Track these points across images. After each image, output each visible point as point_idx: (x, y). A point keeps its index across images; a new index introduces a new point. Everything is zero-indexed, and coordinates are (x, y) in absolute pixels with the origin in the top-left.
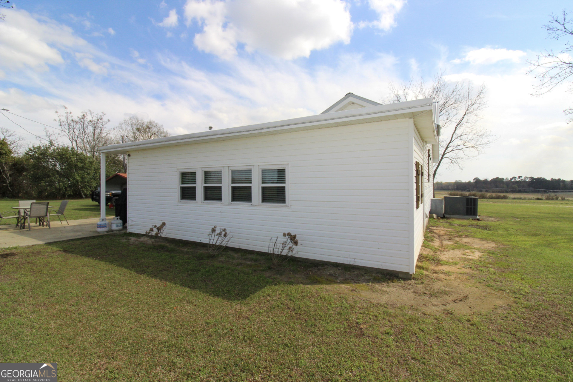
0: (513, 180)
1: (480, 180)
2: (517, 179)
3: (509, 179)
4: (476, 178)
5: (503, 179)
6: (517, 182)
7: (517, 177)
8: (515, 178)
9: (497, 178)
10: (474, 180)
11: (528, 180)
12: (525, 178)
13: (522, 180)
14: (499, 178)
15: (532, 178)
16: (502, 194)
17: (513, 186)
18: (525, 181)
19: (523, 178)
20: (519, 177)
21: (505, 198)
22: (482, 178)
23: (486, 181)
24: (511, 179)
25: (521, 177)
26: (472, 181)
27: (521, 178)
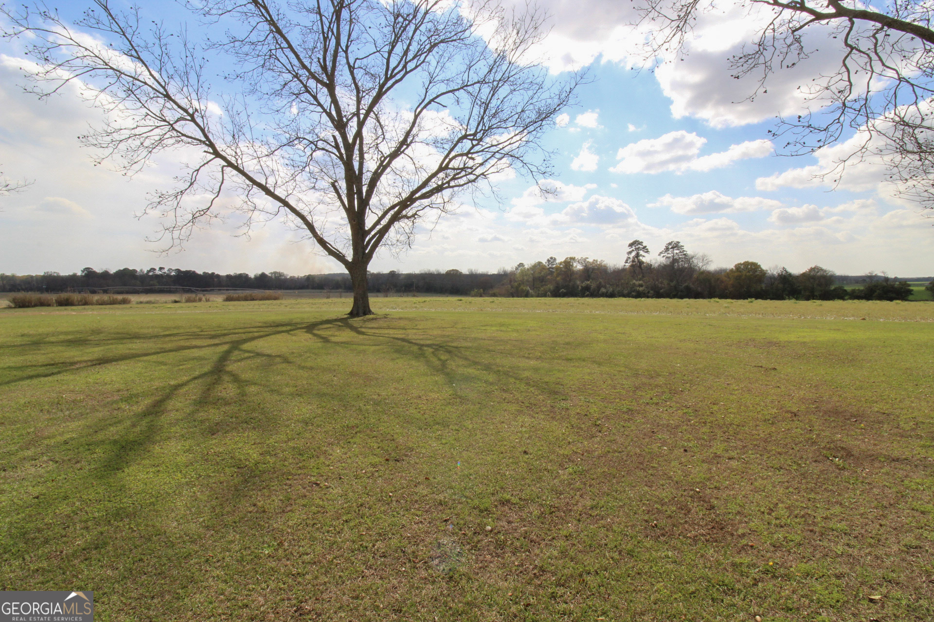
0: (151, 274)
1: (94, 272)
2: (158, 272)
3: (145, 272)
4: (86, 268)
5: (135, 271)
6: (157, 276)
7: (158, 269)
8: (154, 269)
9: (126, 270)
10: (83, 271)
11: (173, 274)
12: (169, 270)
13: (165, 273)
14: (128, 269)
15: (178, 271)
16: (120, 297)
17: (151, 282)
18: (168, 276)
19: (166, 270)
20: (161, 269)
21: (125, 302)
22: (98, 269)
23: (105, 275)
24: (149, 271)
25: (164, 268)
26: (79, 273)
27: (163, 271)
